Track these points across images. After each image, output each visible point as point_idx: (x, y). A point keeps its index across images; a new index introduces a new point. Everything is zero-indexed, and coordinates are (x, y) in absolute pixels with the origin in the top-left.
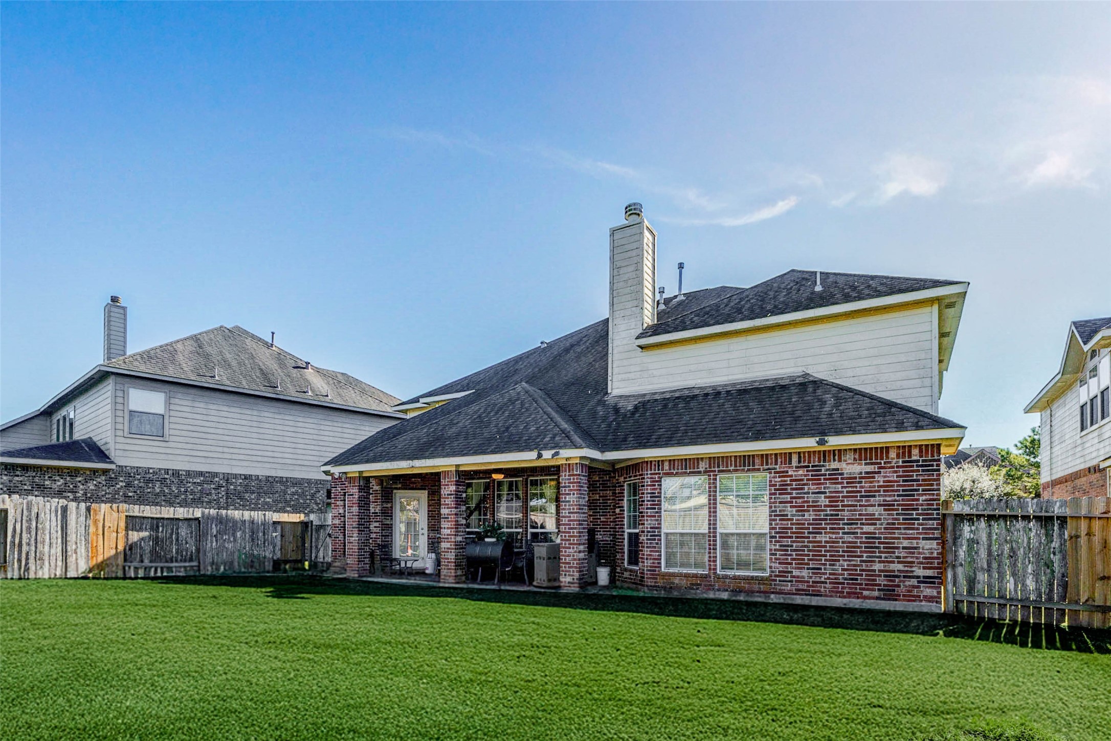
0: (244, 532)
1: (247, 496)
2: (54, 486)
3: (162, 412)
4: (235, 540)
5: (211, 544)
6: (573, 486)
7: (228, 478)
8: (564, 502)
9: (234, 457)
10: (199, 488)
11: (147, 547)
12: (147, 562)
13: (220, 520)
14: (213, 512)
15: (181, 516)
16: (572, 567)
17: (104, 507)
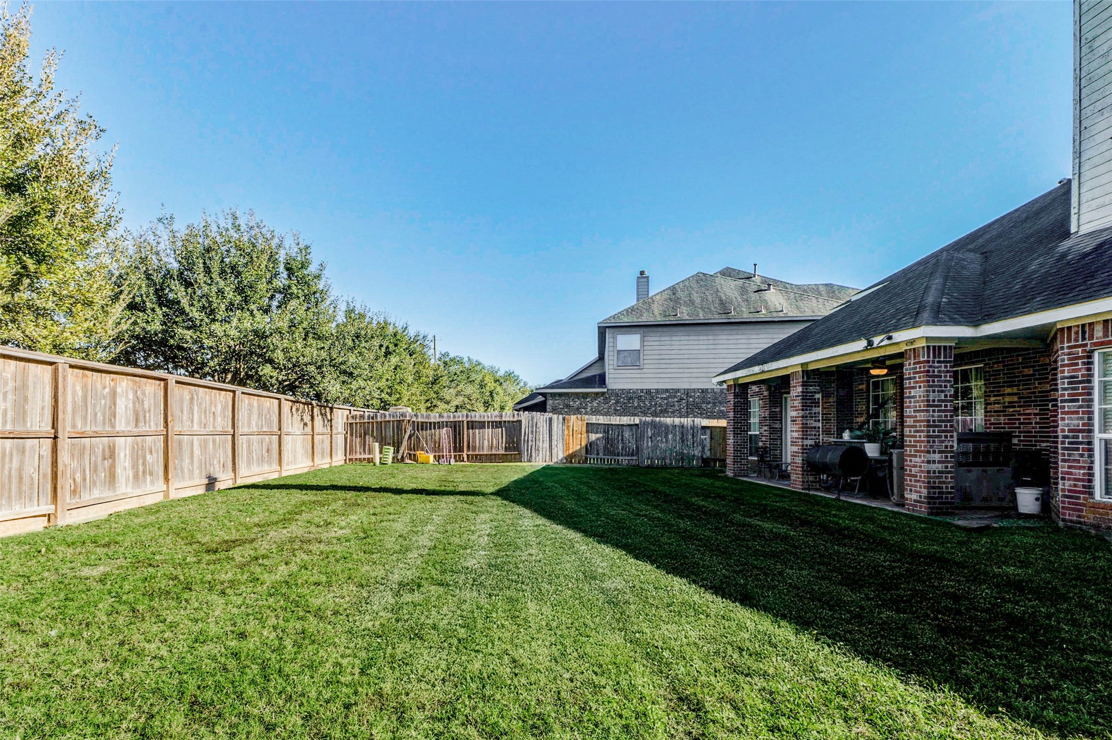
0: (675, 435)
1: (704, 406)
2: (575, 405)
3: (639, 348)
4: (667, 441)
5: (647, 444)
6: (920, 377)
7: (687, 392)
8: (909, 397)
9: (692, 375)
10: (665, 401)
11: (601, 444)
12: (601, 455)
13: (654, 425)
14: (649, 419)
15: (624, 423)
16: (919, 481)
17: (573, 417)
